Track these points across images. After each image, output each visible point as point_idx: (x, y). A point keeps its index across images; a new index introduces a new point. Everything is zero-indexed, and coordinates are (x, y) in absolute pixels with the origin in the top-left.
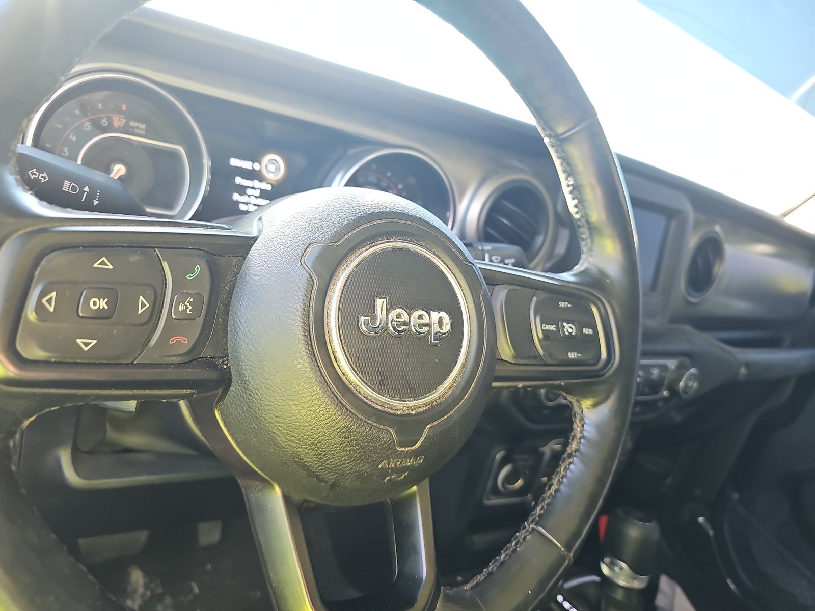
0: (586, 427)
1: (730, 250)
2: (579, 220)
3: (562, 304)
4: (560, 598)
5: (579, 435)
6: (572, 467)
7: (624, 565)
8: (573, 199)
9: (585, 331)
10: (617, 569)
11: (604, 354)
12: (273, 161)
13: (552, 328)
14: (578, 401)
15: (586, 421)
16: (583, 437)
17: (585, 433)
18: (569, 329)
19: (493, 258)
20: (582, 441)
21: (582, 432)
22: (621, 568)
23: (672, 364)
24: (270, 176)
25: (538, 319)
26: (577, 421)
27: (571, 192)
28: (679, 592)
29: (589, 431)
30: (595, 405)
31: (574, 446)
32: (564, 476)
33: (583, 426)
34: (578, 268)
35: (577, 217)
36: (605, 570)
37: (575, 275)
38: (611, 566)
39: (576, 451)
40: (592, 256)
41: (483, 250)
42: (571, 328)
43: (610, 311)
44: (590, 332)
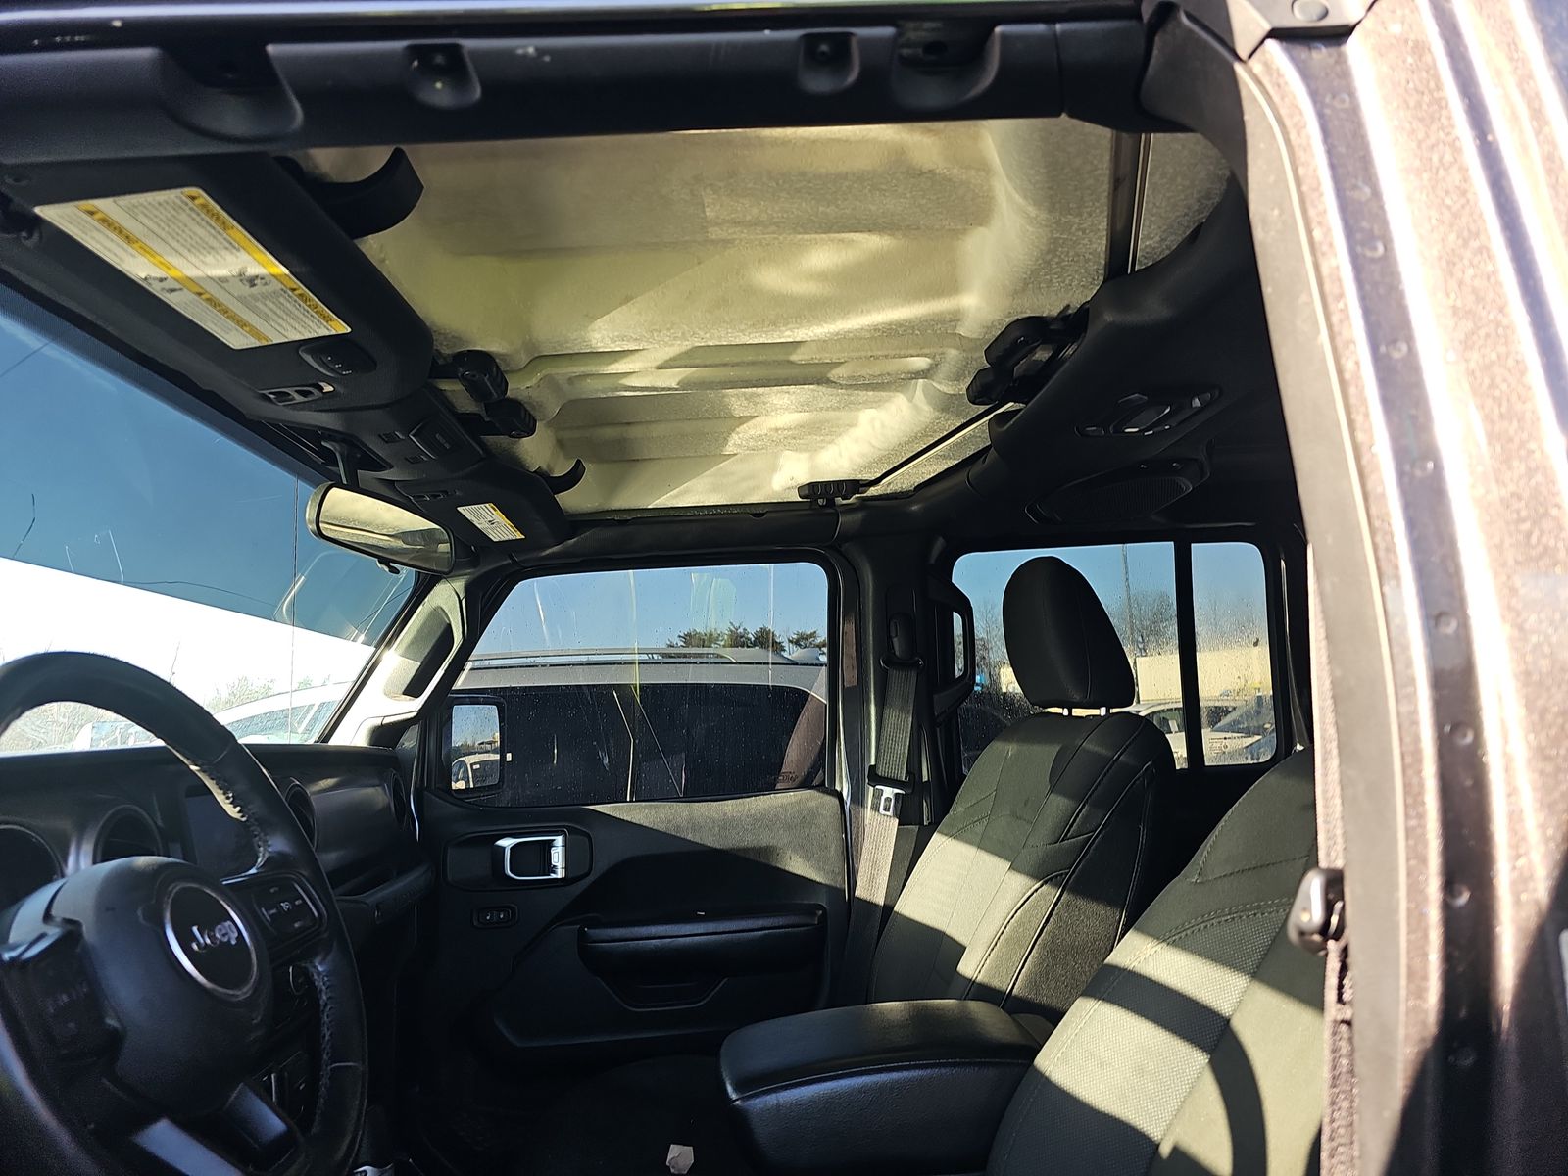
1: (310, 794)
2: (246, 822)
3: (272, 890)
8: (234, 808)
9: (297, 902)
11: (316, 914)
13: (274, 911)
14: (311, 962)
18: (286, 906)
25: (263, 910)
26: (315, 977)
27: (230, 804)
30: (324, 959)
34: (260, 861)
35: (242, 819)
37: (262, 867)
40: (269, 846)
43: (304, 880)
44: (300, 901)
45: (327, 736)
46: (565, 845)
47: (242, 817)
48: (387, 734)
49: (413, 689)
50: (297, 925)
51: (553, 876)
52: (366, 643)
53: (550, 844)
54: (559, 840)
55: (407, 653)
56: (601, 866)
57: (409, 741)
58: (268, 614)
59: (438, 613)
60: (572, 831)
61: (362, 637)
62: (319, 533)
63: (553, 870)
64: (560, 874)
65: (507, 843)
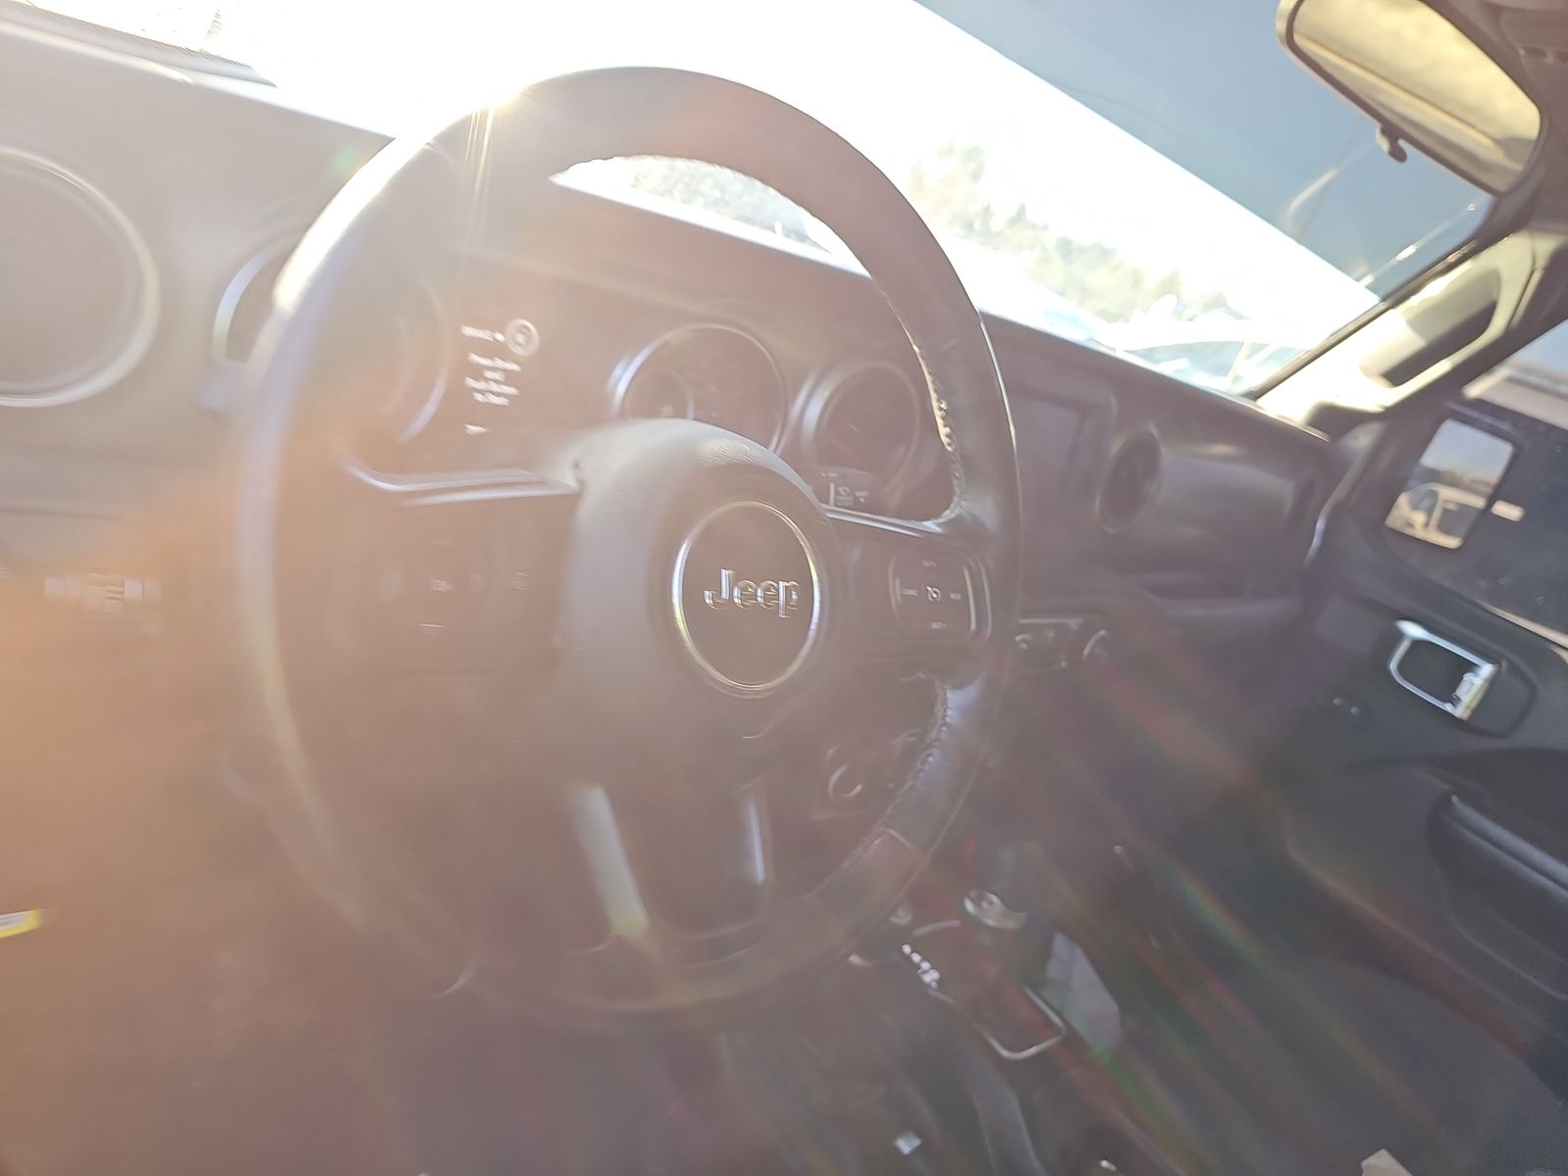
0: (949, 712)
1: (1167, 454)
2: (952, 453)
3: (927, 564)
4: (907, 949)
5: (940, 722)
6: (930, 759)
7: (994, 898)
8: (945, 426)
9: (953, 596)
10: (985, 905)
11: (973, 626)
12: (524, 330)
13: (913, 592)
15: (950, 705)
16: (945, 724)
17: (948, 719)
18: (933, 593)
19: (841, 490)
20: (944, 728)
21: (945, 716)
22: (991, 903)
23: (1074, 623)
24: (518, 351)
25: (898, 582)
26: (939, 705)
27: (943, 418)
28: (1080, 954)
29: (952, 715)
30: (960, 688)
31: (934, 734)
32: (921, 771)
33: (945, 711)
34: (948, 515)
35: (949, 448)
36: (969, 906)
37: (939, 525)
38: (977, 902)
39: (936, 740)
40: (965, 500)
41: (827, 477)
42: (935, 592)
43: (983, 570)
44: (959, 597)
45: (1256, 395)
46: (1493, 683)
47: (949, 445)
48: (1334, 419)
49: (1396, 375)
50: (935, 626)
51: (1448, 707)
52: (1371, 288)
53: (1470, 667)
54: (1487, 670)
55: (1415, 323)
56: (1529, 736)
57: (1362, 440)
58: (1266, 208)
59: (1491, 280)
60: (1514, 669)
61: (1369, 279)
62: (1289, 39)
63: (1455, 701)
64: (1460, 711)
65: (1413, 631)
